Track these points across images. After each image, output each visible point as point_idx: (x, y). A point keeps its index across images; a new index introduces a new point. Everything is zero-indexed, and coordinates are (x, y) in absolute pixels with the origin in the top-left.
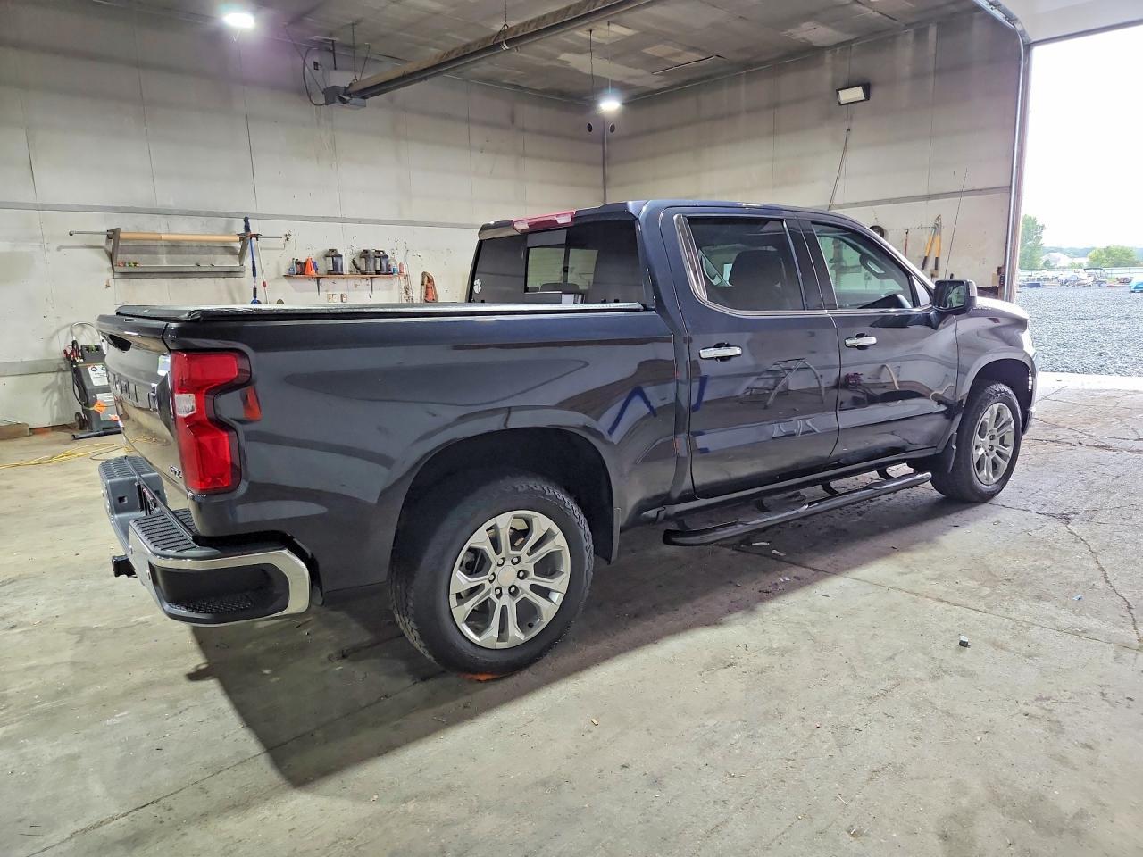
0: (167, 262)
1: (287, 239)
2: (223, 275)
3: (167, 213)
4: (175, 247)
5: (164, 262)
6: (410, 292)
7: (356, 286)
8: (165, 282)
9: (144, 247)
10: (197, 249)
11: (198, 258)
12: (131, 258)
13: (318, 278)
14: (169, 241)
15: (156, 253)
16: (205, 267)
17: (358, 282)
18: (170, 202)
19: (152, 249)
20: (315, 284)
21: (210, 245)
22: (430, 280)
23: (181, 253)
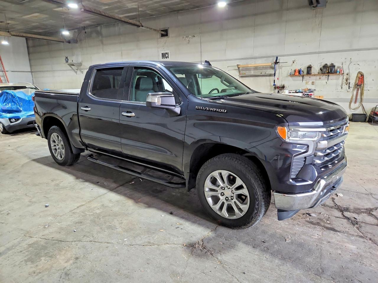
0: (253, 73)
1: (294, 62)
2: (269, 76)
3: (255, 58)
4: (256, 68)
5: (252, 73)
6: (348, 81)
7: (320, 78)
8: (252, 78)
9: (247, 69)
10: (262, 68)
11: (261, 71)
12: (244, 72)
13: (303, 76)
14: (254, 66)
15: (250, 70)
16: (263, 74)
17: (321, 77)
18: (257, 54)
19: (250, 69)
20: (302, 78)
21: (266, 66)
22: (362, 76)
23: (257, 70)
